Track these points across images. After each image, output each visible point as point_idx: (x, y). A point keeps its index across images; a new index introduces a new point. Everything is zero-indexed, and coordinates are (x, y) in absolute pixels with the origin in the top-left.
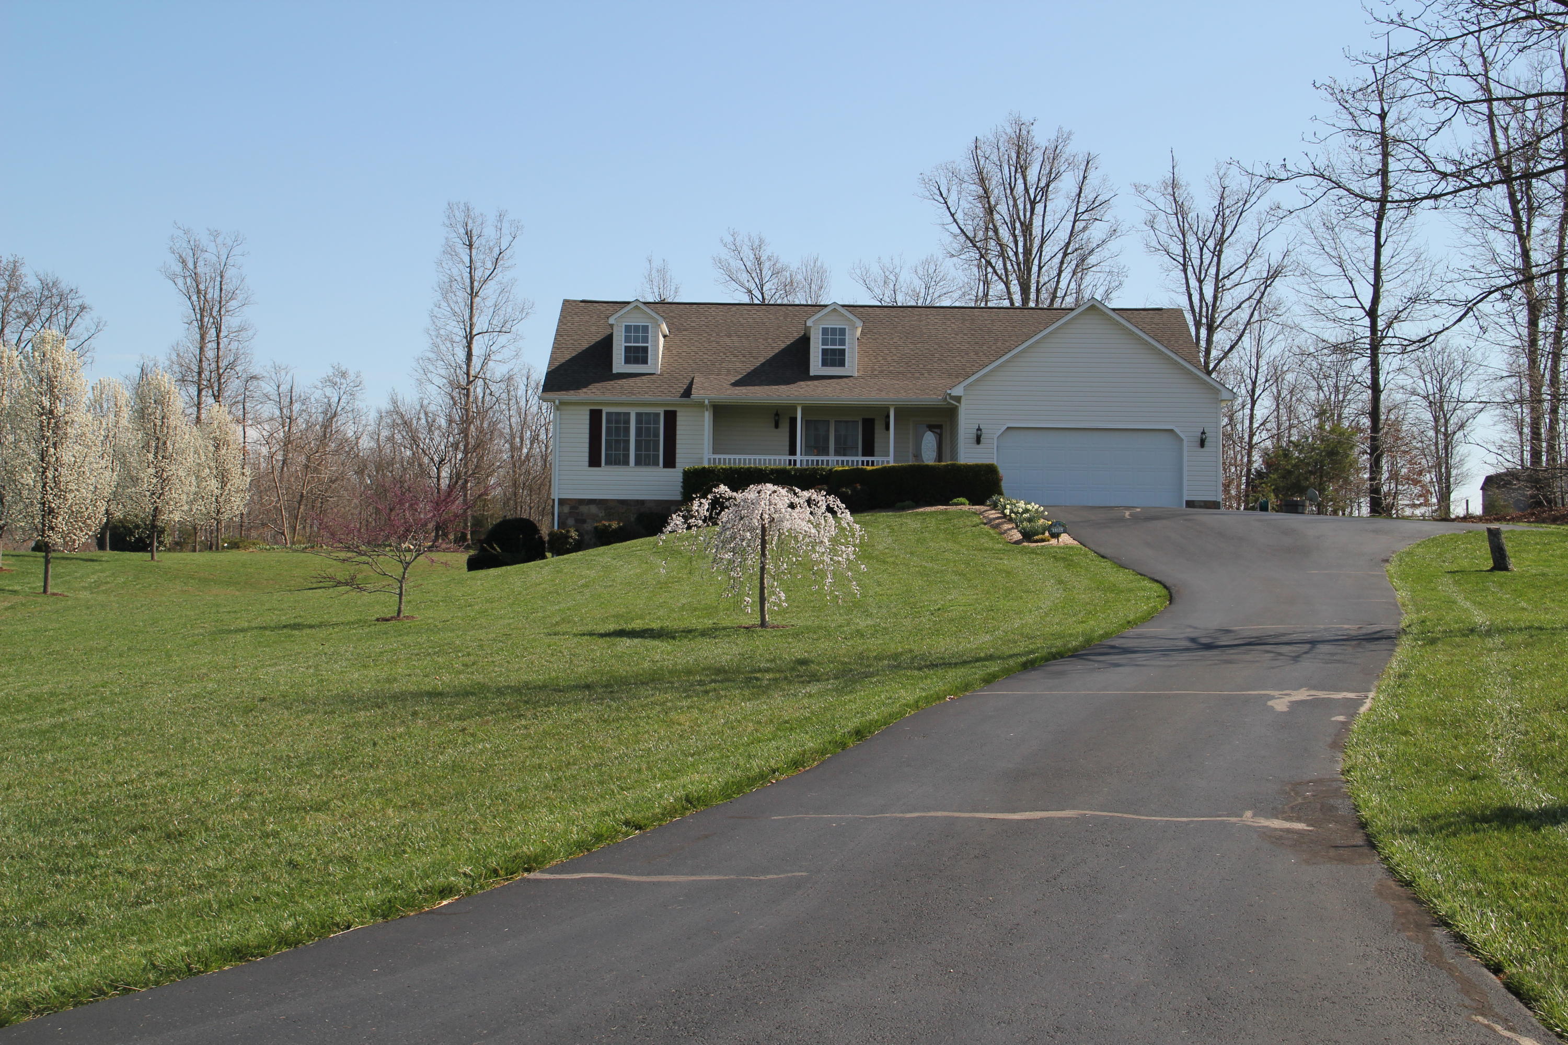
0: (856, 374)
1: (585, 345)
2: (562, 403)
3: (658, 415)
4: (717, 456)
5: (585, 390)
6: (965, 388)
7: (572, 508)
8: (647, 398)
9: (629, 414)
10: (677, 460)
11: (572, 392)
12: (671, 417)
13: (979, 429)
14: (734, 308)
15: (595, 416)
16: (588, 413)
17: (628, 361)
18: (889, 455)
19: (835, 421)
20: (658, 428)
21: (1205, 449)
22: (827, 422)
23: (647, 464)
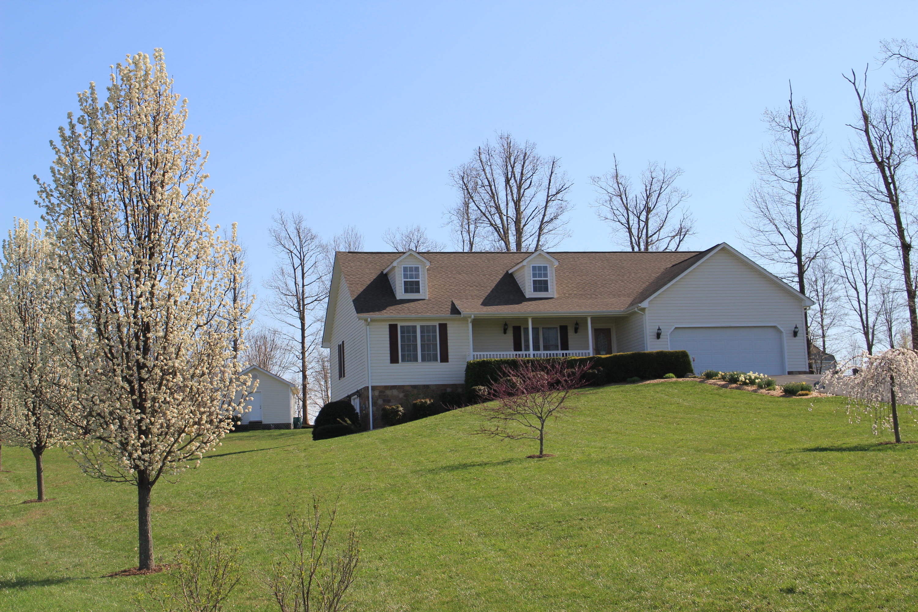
0: (555, 297)
1: (369, 282)
2: (371, 320)
3: (436, 326)
4: (476, 353)
5: (385, 311)
6: (649, 302)
7: (380, 392)
8: (429, 315)
9: (415, 327)
10: (449, 357)
11: (377, 313)
12: (443, 328)
13: (659, 329)
14: (452, 255)
15: (393, 329)
16: (388, 327)
17: (406, 291)
18: (587, 348)
19: (543, 328)
20: (436, 336)
21: (797, 338)
22: (538, 329)
23: (430, 360)
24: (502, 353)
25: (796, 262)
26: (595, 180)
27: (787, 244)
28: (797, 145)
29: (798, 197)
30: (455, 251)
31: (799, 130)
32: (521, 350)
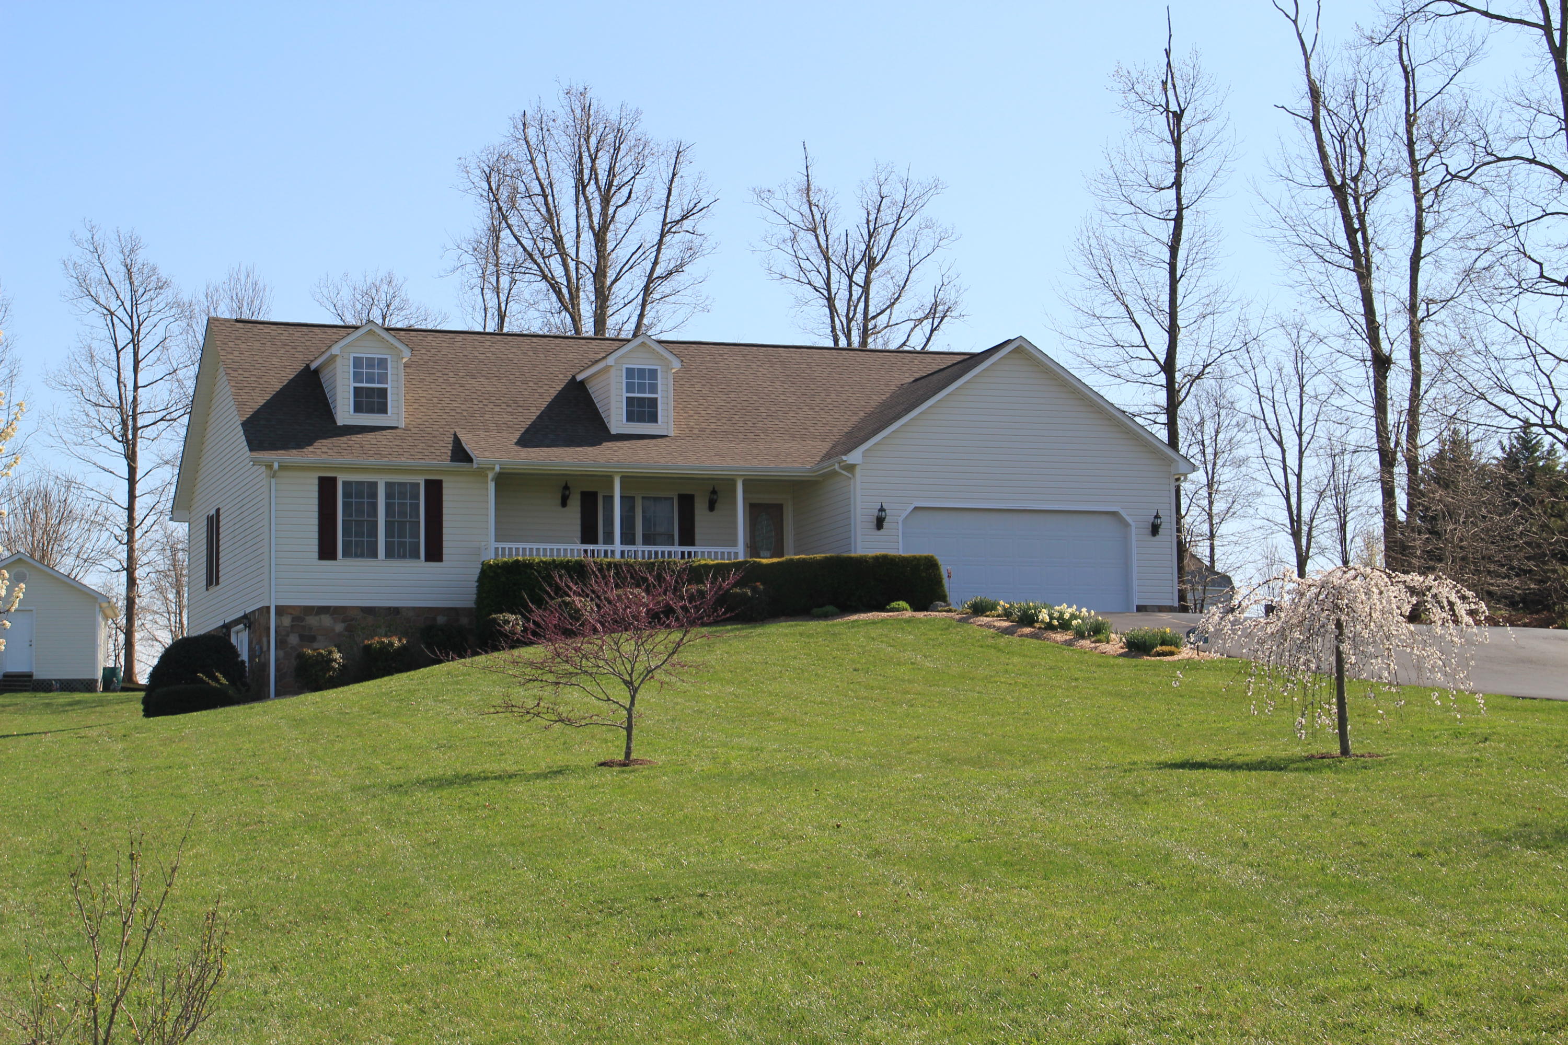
0: (672, 434)
1: (278, 387)
2: (282, 467)
3: (417, 485)
4: (500, 545)
5: (310, 449)
6: (864, 454)
7: (293, 620)
8: (404, 460)
9: (376, 483)
10: (445, 551)
11: (294, 451)
12: (434, 489)
13: (882, 509)
14: (459, 338)
15: (327, 487)
16: (316, 482)
17: (358, 408)
18: (734, 543)
19: (643, 498)
20: (418, 505)
21: (1157, 538)
22: (632, 499)
23: (402, 556)
24: (555, 547)
25: (1164, 382)
26: (763, 195)
27: (1146, 346)
28: (1177, 143)
29: (1174, 249)
30: (466, 329)
31: (1182, 111)
32: (595, 541)
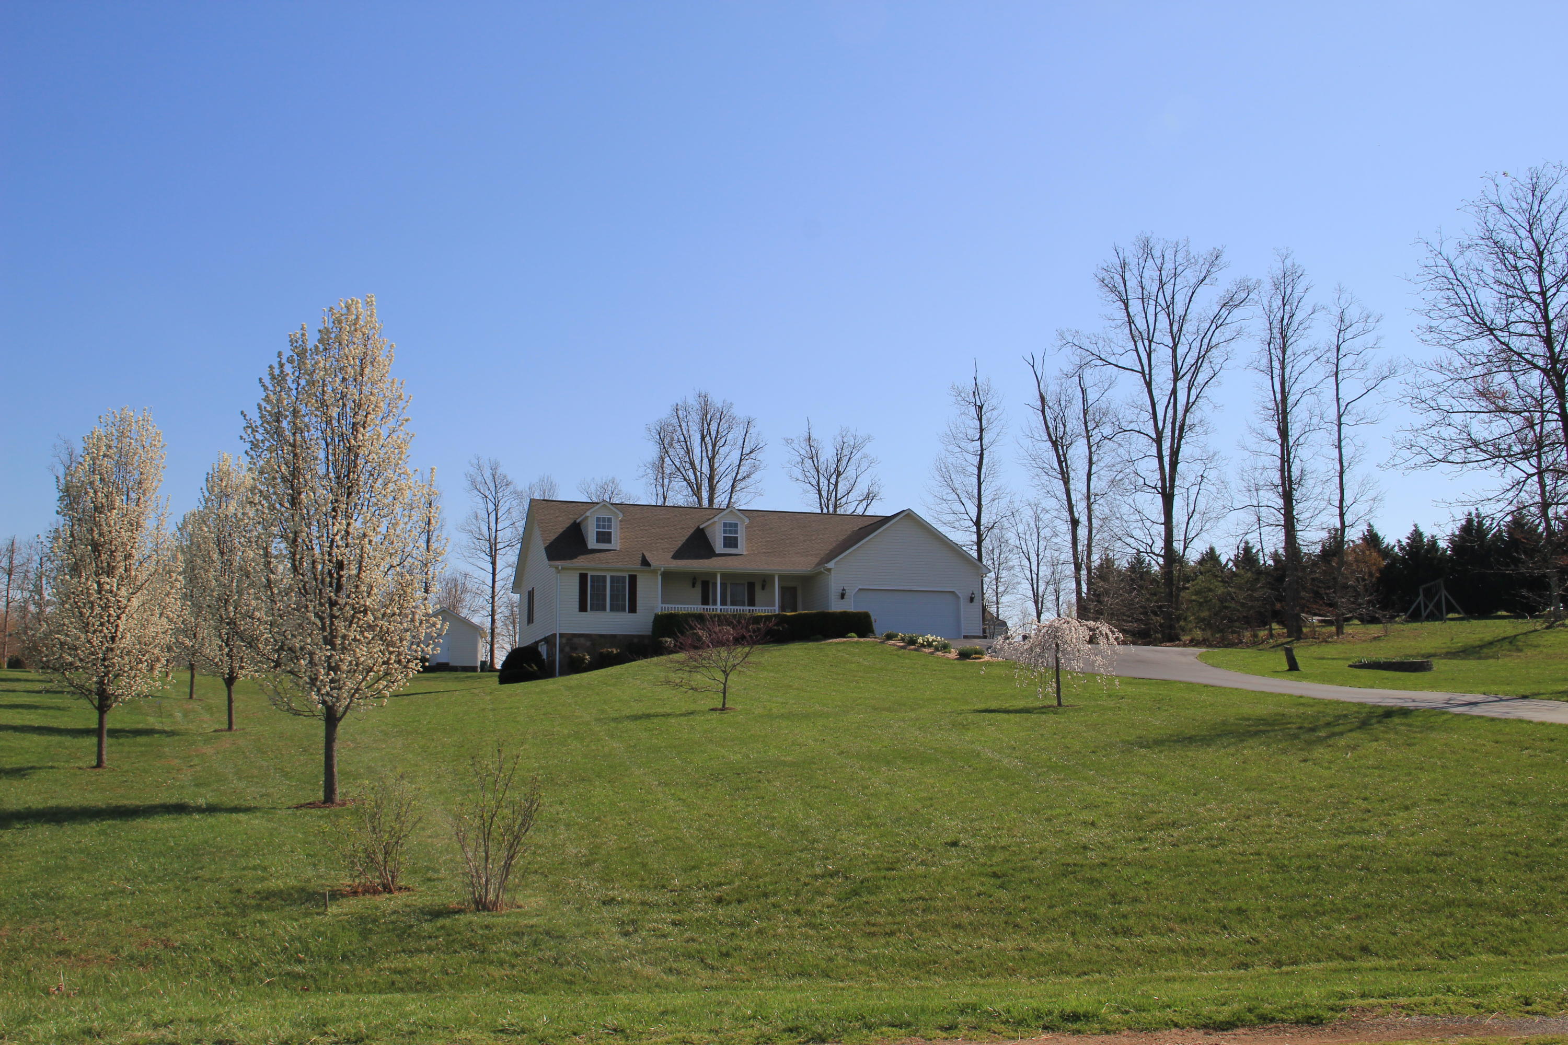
0: (745, 553)
1: (561, 530)
2: (562, 568)
3: (625, 577)
4: (664, 606)
5: (576, 560)
6: (835, 563)
7: (568, 639)
8: (619, 566)
9: (605, 577)
10: (638, 608)
11: (568, 561)
12: (633, 579)
13: (844, 590)
14: (645, 508)
15: (583, 578)
16: (578, 575)
17: (598, 541)
18: (774, 606)
19: (731, 584)
20: (625, 587)
21: (973, 604)
22: (726, 584)
23: (618, 611)
24: (689, 606)
25: (975, 530)
26: (789, 442)
27: (967, 514)
28: (980, 420)
29: (980, 469)
30: (648, 504)
31: (982, 406)
32: (708, 604)
